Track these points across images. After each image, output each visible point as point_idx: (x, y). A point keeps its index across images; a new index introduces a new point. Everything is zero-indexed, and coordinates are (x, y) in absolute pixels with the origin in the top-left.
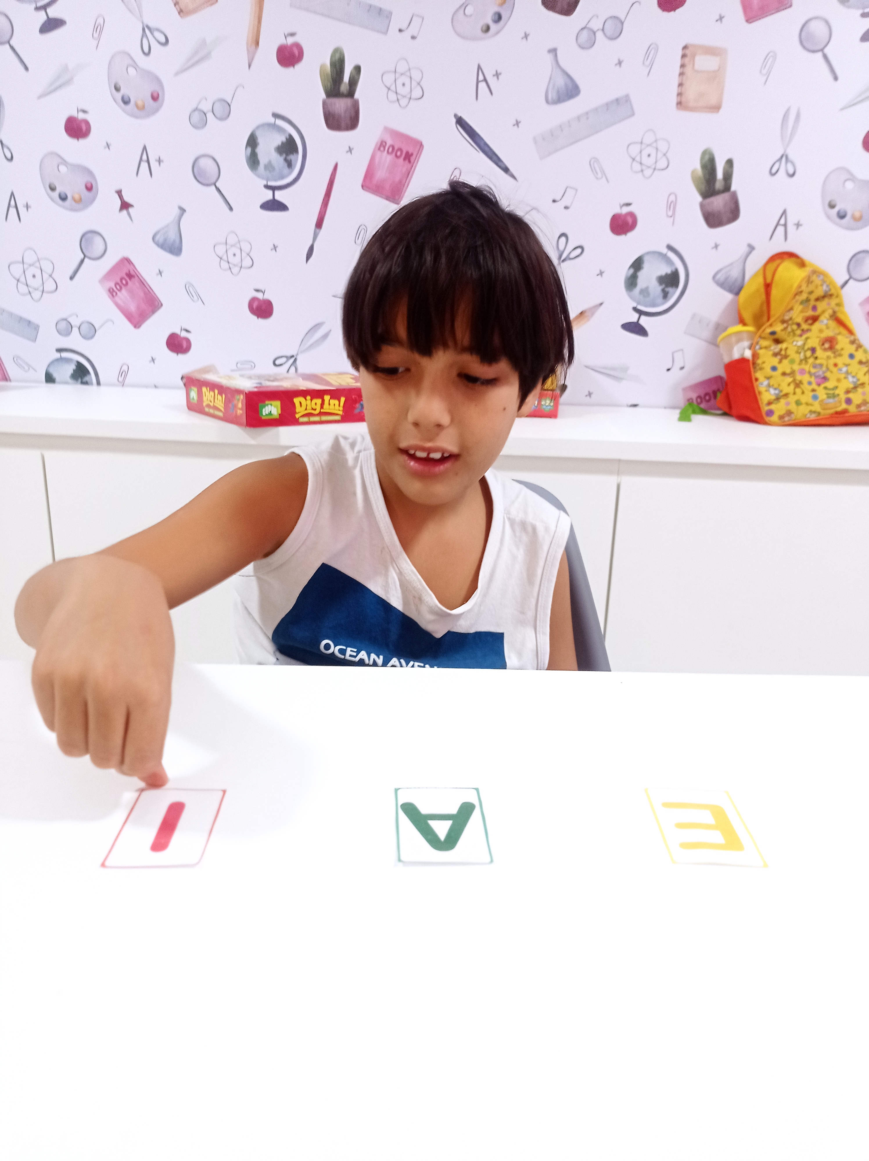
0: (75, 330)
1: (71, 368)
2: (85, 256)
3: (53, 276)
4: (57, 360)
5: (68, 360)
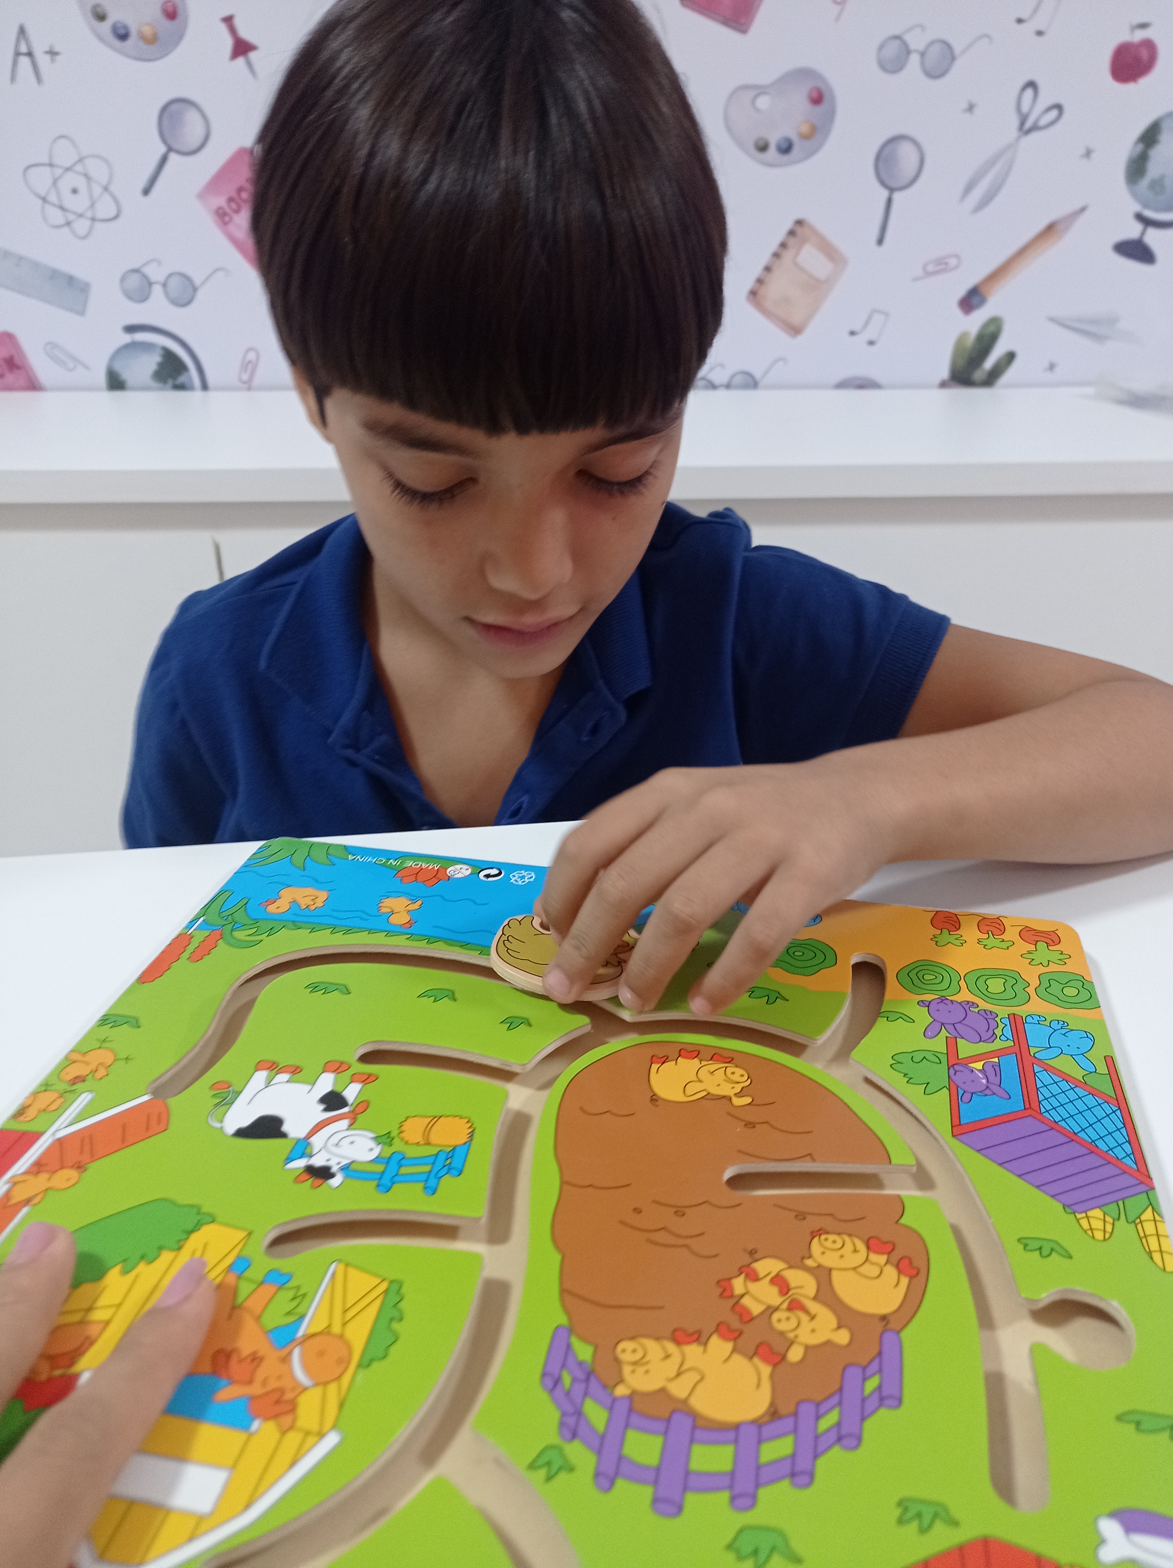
0: (157, 290)
1: (152, 361)
2: (170, 149)
3: (112, 188)
4: (127, 347)
5: (147, 347)
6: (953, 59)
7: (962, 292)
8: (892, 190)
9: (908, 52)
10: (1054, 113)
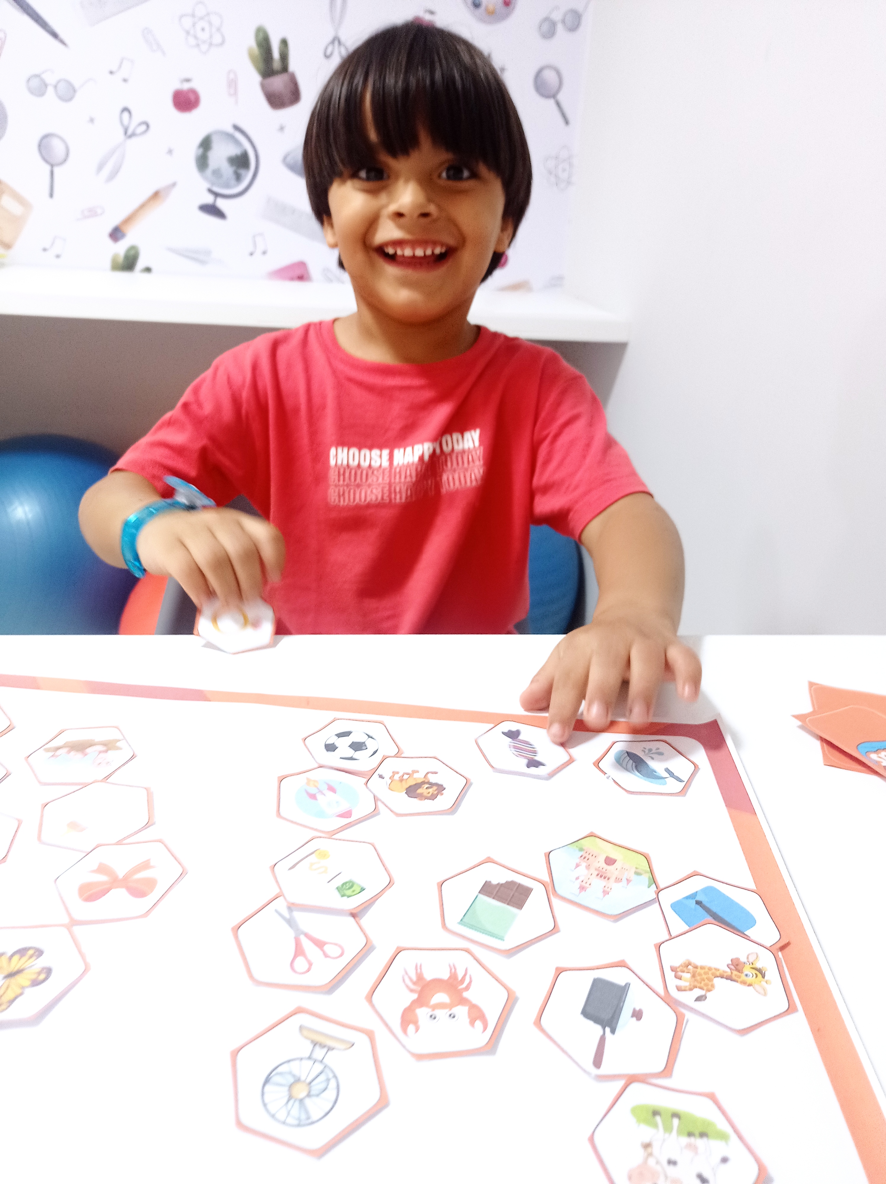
6: (75, 91)
7: (109, 229)
8: (52, 166)
9: (46, 86)
10: (143, 127)
